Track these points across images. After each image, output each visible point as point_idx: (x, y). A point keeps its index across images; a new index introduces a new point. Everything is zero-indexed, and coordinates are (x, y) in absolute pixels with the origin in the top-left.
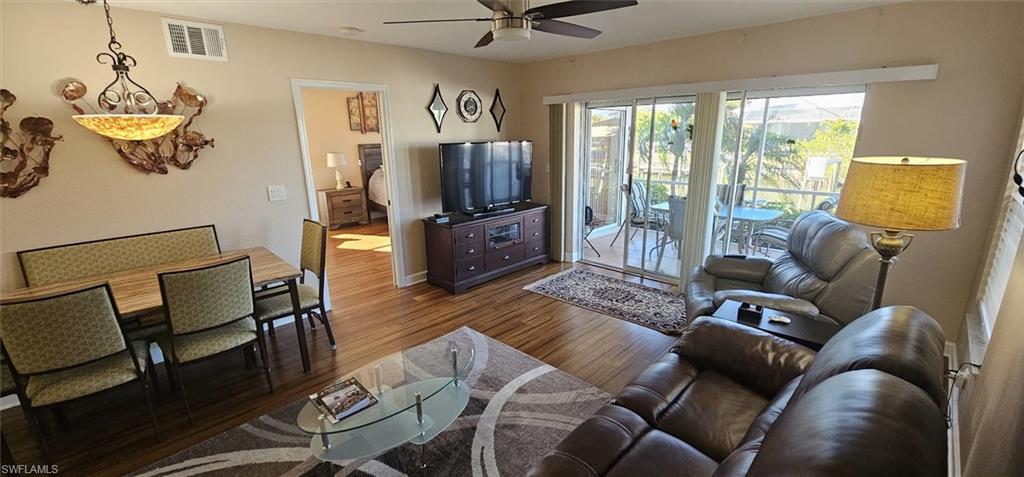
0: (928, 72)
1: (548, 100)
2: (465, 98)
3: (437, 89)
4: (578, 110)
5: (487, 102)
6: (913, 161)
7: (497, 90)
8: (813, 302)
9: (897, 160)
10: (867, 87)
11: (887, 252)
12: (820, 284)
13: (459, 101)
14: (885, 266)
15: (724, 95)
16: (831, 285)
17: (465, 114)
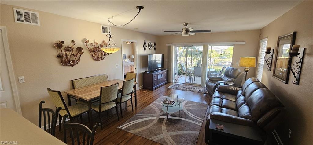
0: (244, 43)
1: (167, 45)
2: (150, 44)
3: (145, 42)
4: (174, 47)
5: (153, 45)
6: (249, 57)
7: (155, 42)
8: (233, 82)
9: (247, 57)
10: (233, 45)
11: (247, 71)
12: (234, 79)
13: (149, 44)
14: (246, 73)
15: (208, 45)
16: (236, 79)
17: (150, 48)
